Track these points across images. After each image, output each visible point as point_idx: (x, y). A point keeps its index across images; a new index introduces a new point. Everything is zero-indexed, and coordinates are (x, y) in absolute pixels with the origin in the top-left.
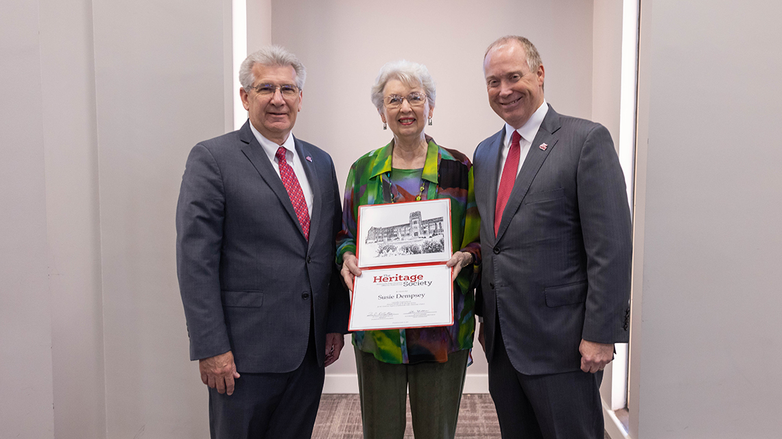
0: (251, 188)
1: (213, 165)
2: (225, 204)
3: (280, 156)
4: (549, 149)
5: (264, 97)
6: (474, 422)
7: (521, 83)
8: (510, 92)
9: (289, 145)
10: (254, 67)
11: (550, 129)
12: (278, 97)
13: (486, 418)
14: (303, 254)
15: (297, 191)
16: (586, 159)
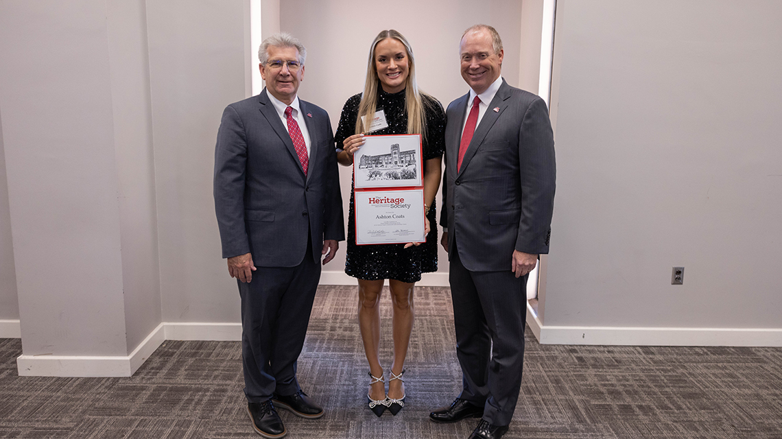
0: (266, 138)
1: (238, 121)
2: (247, 148)
3: (288, 113)
4: (501, 112)
5: (275, 70)
6: (426, 307)
7: (486, 61)
8: (478, 66)
9: (295, 105)
10: (268, 48)
11: (503, 98)
12: (285, 69)
13: (435, 304)
14: (302, 184)
15: (299, 138)
16: (528, 122)
